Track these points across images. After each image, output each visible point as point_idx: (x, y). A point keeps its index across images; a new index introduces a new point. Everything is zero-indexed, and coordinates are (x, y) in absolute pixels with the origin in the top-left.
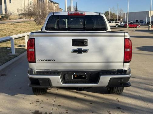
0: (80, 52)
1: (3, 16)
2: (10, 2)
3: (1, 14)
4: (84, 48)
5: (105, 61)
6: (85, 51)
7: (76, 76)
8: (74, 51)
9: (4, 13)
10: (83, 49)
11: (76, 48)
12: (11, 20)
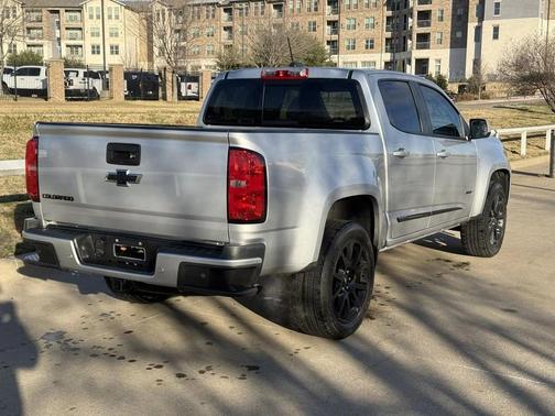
0: (121, 179)
1: (464, 86)
2: (496, 37)
3: (460, 78)
4: (130, 170)
5: (177, 212)
6: (133, 179)
7: (123, 249)
8: (111, 177)
9: (469, 72)
10: (128, 173)
11: (114, 168)
12: (488, 98)
